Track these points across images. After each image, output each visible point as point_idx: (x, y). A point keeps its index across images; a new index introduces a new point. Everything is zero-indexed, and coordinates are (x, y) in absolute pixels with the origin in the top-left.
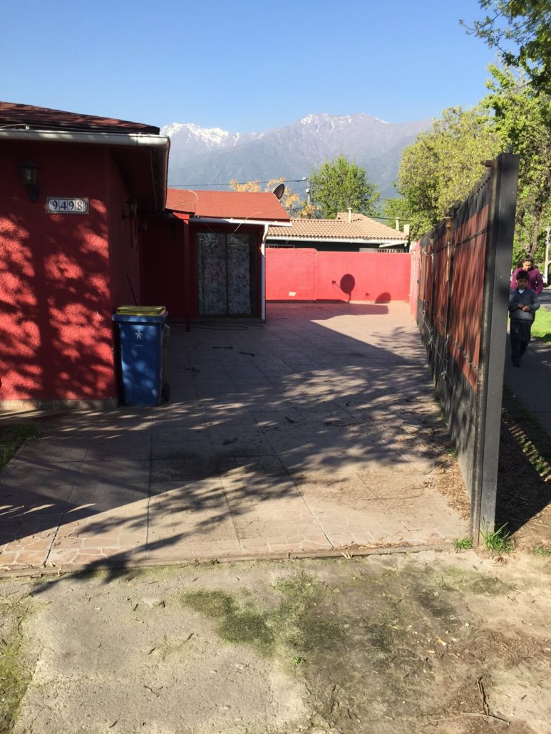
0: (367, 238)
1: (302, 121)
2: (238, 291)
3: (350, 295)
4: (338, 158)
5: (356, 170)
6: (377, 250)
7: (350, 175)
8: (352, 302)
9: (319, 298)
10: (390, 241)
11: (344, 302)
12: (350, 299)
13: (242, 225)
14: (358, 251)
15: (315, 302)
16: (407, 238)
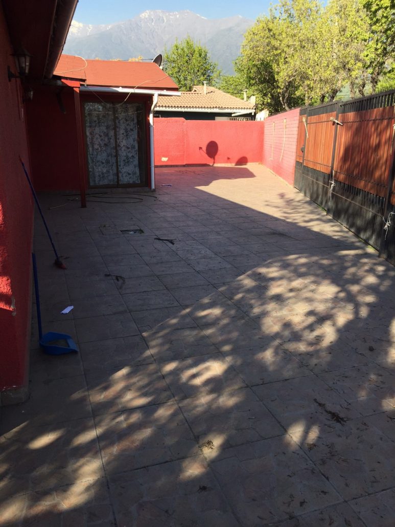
0: (222, 108)
1: (141, 16)
2: (127, 162)
3: (214, 159)
4: (186, 40)
5: (201, 50)
6: (229, 118)
7: (196, 55)
8: (216, 165)
9: (188, 163)
10: (240, 110)
11: (209, 165)
12: (214, 163)
13: (132, 94)
14: (214, 119)
15: (184, 166)
16: (255, 108)
